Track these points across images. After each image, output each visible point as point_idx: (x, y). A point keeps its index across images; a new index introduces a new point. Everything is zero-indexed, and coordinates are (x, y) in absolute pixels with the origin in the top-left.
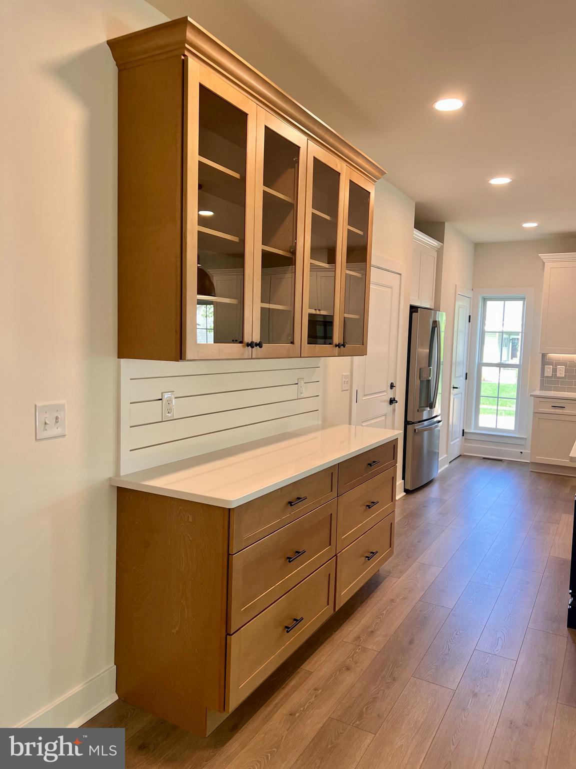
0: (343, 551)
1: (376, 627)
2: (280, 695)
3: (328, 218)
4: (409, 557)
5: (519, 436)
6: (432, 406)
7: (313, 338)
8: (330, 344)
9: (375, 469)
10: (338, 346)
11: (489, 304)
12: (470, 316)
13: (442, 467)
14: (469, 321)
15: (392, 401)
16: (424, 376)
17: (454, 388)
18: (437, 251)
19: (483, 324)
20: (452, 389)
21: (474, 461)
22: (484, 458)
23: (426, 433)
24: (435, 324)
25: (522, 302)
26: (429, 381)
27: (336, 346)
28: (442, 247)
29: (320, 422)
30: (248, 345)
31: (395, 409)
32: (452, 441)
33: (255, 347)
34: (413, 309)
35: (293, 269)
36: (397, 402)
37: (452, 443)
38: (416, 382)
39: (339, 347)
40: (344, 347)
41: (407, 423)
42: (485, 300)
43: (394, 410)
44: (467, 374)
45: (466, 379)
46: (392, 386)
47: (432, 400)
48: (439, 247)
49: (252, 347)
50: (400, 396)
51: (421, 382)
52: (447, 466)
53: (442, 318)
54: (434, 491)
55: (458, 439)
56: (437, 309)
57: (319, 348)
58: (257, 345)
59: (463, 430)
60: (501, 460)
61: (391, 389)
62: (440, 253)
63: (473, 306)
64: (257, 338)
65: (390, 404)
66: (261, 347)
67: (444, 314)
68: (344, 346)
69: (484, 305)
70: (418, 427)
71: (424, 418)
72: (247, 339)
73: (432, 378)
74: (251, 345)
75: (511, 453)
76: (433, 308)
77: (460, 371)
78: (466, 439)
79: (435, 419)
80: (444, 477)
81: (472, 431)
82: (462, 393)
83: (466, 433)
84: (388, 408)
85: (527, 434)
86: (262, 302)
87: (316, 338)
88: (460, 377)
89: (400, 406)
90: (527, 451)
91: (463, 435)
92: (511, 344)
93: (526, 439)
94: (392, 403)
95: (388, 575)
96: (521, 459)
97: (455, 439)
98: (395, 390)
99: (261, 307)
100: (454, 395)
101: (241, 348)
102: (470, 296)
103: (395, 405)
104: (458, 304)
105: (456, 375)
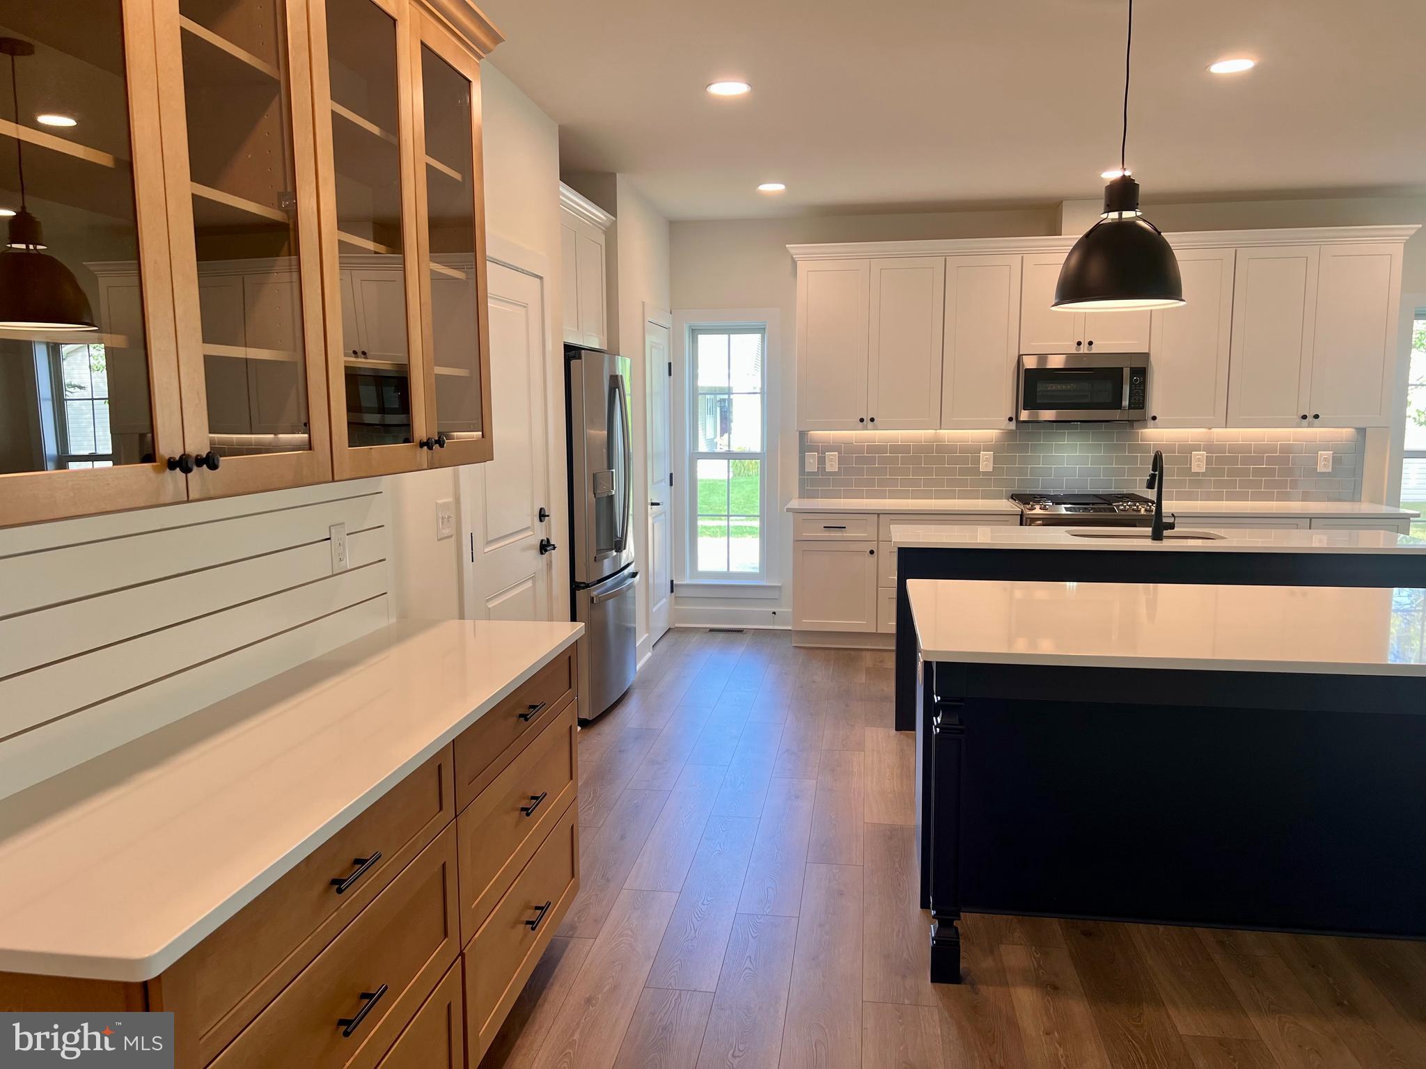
0: (476, 936)
4: (608, 880)
5: (768, 584)
6: (619, 546)
7: (361, 433)
8: (407, 441)
9: (537, 719)
10: (427, 444)
11: (702, 339)
12: (670, 364)
13: (642, 659)
14: (670, 374)
15: (545, 547)
16: (602, 492)
17: (653, 504)
18: (605, 233)
19: (694, 376)
20: (649, 506)
21: (695, 639)
22: (712, 630)
23: (611, 603)
24: (615, 382)
25: (757, 337)
26: (611, 498)
27: (422, 445)
28: (614, 224)
29: (393, 620)
30: (172, 464)
31: (551, 562)
32: (655, 605)
33: (195, 469)
34: (572, 352)
36: (554, 548)
37: (654, 609)
38: (586, 497)
39: (430, 448)
40: (442, 446)
41: (575, 586)
42: (695, 332)
43: (549, 565)
44: (671, 475)
45: (671, 484)
46: (542, 515)
47: (619, 535)
48: (608, 224)
49: (187, 470)
50: (560, 537)
51: (598, 500)
52: (649, 654)
53: (624, 367)
54: (630, 715)
55: (664, 600)
56: (613, 351)
57: (377, 452)
58: (200, 461)
59: (672, 582)
60: (740, 631)
61: (541, 521)
62: (611, 234)
63: (675, 343)
64: (199, 441)
65: (542, 553)
66: (213, 466)
67: (628, 361)
68: (440, 443)
69: (694, 341)
70: (595, 592)
71: (607, 573)
72: (168, 446)
73: (617, 492)
74: (182, 464)
75: (754, 616)
76: (605, 348)
77: (659, 472)
78: (676, 597)
79: (626, 572)
80: (648, 680)
81: (687, 581)
82: (665, 513)
83: (678, 586)
84: (538, 562)
85: (783, 579)
86: (206, 340)
88: (661, 481)
89: (560, 556)
90: (785, 609)
91: (672, 591)
93: (779, 588)
94: (546, 551)
95: (571, 937)
96: (774, 624)
97: (660, 600)
98: (549, 521)
99: (204, 356)
100: (654, 518)
101: (152, 475)
102: (667, 326)
103: (551, 555)
104: (650, 339)
105: (655, 481)
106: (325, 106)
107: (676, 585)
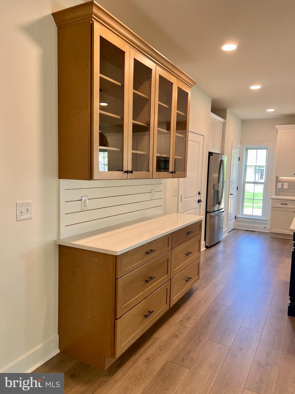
0: (174, 277)
1: (191, 316)
2: (142, 350)
3: (167, 106)
4: (208, 280)
5: (264, 219)
6: (219, 203)
7: (159, 169)
8: (168, 172)
9: (191, 235)
10: (172, 173)
11: (249, 151)
12: (239, 158)
13: (224, 234)
14: (239, 160)
15: (199, 201)
16: (216, 188)
17: (231, 194)
18: (223, 124)
19: (246, 161)
20: (230, 195)
21: (241, 232)
22: (246, 230)
23: (216, 217)
24: (222, 161)
25: (266, 150)
26: (218, 191)
27: (171, 173)
28: (225, 122)
29: (162, 212)
30: (125, 172)
32: (230, 221)
34: (210, 154)
35: (149, 133)
36: (201, 202)
37: (230, 223)
38: (211, 192)
40: (175, 173)
41: (207, 212)
42: (247, 149)
43: (200, 206)
44: (237, 187)
45: (237, 190)
46: (199, 193)
47: (220, 201)
48: (224, 122)
49: (128, 173)
50: (203, 199)
51: (214, 191)
52: (227, 234)
53: (225, 159)
54: (220, 247)
55: (233, 221)
56: (222, 154)
57: (162, 173)
58: (130, 172)
59: (236, 216)
60: (254, 231)
61: (199, 195)
62: (224, 124)
63: (241, 152)
64: (130, 169)
65: (198, 203)
66: (132, 173)
67: (226, 156)
69: (247, 152)
70: (212, 214)
71: (216, 210)
72: (125, 169)
73: (220, 189)
74: (127, 172)
75: (260, 228)
76: (220, 153)
77: (234, 186)
78: (237, 220)
79: (221, 211)
80: (226, 240)
81: (240, 216)
82: (235, 197)
84: (197, 205)
85: (268, 218)
86: (132, 150)
87: (161, 169)
88: (234, 189)
89: (203, 204)
90: (268, 227)
91: (235, 219)
92: (260, 172)
93: (267, 220)
95: (197, 290)
96: (265, 231)
98: (201, 195)
99: (132, 153)
100: (231, 198)
101: (122, 174)
102: (239, 147)
103: (201, 203)
104: (233, 151)
105: (232, 188)
106: (157, 102)
107: (237, 217)
